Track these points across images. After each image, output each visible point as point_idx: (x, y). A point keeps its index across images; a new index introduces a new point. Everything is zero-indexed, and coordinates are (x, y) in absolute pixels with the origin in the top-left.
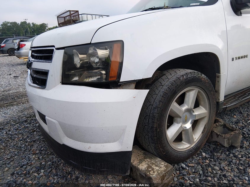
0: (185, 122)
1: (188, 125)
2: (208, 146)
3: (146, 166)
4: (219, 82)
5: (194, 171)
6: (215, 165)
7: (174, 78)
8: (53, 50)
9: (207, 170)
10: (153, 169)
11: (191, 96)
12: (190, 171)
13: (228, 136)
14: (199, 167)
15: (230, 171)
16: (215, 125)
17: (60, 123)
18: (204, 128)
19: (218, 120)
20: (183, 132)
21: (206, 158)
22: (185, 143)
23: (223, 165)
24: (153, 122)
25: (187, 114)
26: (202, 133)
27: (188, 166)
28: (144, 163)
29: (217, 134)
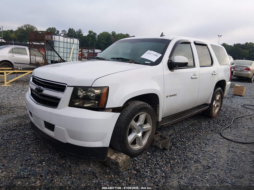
0: (138, 132)
1: (140, 135)
2: (151, 148)
3: (115, 157)
4: (158, 109)
5: (141, 161)
6: (153, 159)
7: (133, 107)
8: (66, 86)
9: (149, 161)
10: (119, 158)
11: (142, 117)
12: (139, 162)
13: (162, 142)
14: (145, 159)
15: (161, 162)
16: (155, 135)
17: (68, 130)
18: (149, 137)
19: (158, 132)
20: (137, 139)
21: (149, 155)
22: (137, 145)
23: (158, 158)
24: (121, 131)
25: (140, 127)
26: (148, 139)
27: (139, 159)
28: (113, 156)
29: (156, 141)
